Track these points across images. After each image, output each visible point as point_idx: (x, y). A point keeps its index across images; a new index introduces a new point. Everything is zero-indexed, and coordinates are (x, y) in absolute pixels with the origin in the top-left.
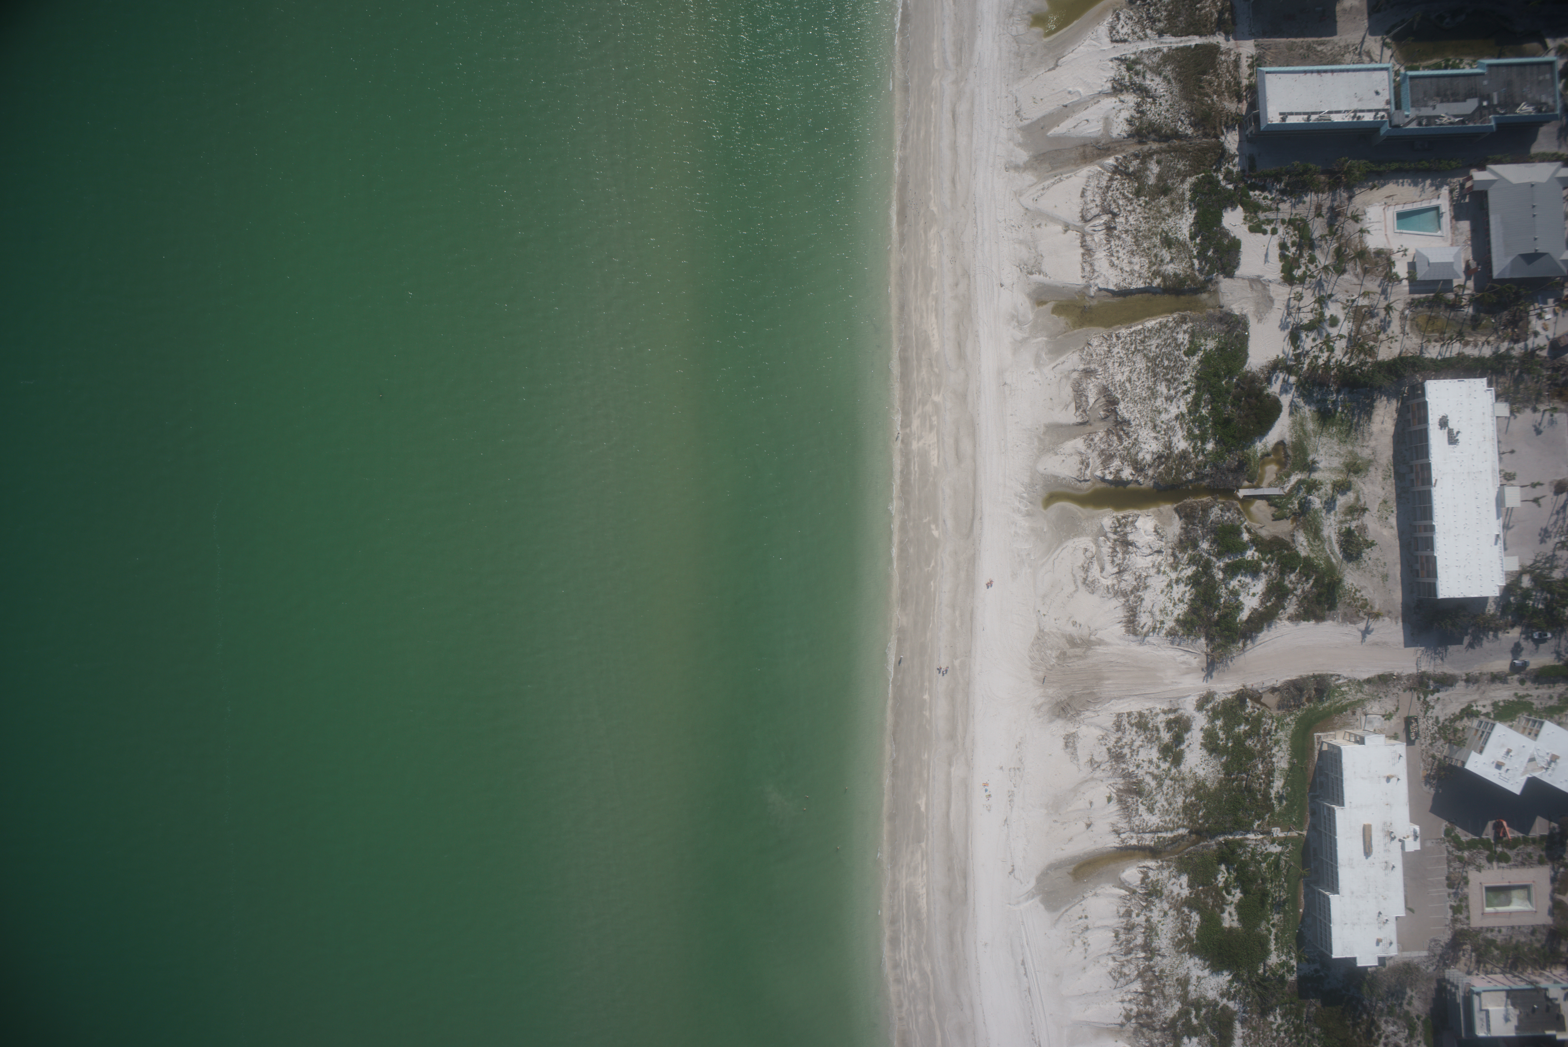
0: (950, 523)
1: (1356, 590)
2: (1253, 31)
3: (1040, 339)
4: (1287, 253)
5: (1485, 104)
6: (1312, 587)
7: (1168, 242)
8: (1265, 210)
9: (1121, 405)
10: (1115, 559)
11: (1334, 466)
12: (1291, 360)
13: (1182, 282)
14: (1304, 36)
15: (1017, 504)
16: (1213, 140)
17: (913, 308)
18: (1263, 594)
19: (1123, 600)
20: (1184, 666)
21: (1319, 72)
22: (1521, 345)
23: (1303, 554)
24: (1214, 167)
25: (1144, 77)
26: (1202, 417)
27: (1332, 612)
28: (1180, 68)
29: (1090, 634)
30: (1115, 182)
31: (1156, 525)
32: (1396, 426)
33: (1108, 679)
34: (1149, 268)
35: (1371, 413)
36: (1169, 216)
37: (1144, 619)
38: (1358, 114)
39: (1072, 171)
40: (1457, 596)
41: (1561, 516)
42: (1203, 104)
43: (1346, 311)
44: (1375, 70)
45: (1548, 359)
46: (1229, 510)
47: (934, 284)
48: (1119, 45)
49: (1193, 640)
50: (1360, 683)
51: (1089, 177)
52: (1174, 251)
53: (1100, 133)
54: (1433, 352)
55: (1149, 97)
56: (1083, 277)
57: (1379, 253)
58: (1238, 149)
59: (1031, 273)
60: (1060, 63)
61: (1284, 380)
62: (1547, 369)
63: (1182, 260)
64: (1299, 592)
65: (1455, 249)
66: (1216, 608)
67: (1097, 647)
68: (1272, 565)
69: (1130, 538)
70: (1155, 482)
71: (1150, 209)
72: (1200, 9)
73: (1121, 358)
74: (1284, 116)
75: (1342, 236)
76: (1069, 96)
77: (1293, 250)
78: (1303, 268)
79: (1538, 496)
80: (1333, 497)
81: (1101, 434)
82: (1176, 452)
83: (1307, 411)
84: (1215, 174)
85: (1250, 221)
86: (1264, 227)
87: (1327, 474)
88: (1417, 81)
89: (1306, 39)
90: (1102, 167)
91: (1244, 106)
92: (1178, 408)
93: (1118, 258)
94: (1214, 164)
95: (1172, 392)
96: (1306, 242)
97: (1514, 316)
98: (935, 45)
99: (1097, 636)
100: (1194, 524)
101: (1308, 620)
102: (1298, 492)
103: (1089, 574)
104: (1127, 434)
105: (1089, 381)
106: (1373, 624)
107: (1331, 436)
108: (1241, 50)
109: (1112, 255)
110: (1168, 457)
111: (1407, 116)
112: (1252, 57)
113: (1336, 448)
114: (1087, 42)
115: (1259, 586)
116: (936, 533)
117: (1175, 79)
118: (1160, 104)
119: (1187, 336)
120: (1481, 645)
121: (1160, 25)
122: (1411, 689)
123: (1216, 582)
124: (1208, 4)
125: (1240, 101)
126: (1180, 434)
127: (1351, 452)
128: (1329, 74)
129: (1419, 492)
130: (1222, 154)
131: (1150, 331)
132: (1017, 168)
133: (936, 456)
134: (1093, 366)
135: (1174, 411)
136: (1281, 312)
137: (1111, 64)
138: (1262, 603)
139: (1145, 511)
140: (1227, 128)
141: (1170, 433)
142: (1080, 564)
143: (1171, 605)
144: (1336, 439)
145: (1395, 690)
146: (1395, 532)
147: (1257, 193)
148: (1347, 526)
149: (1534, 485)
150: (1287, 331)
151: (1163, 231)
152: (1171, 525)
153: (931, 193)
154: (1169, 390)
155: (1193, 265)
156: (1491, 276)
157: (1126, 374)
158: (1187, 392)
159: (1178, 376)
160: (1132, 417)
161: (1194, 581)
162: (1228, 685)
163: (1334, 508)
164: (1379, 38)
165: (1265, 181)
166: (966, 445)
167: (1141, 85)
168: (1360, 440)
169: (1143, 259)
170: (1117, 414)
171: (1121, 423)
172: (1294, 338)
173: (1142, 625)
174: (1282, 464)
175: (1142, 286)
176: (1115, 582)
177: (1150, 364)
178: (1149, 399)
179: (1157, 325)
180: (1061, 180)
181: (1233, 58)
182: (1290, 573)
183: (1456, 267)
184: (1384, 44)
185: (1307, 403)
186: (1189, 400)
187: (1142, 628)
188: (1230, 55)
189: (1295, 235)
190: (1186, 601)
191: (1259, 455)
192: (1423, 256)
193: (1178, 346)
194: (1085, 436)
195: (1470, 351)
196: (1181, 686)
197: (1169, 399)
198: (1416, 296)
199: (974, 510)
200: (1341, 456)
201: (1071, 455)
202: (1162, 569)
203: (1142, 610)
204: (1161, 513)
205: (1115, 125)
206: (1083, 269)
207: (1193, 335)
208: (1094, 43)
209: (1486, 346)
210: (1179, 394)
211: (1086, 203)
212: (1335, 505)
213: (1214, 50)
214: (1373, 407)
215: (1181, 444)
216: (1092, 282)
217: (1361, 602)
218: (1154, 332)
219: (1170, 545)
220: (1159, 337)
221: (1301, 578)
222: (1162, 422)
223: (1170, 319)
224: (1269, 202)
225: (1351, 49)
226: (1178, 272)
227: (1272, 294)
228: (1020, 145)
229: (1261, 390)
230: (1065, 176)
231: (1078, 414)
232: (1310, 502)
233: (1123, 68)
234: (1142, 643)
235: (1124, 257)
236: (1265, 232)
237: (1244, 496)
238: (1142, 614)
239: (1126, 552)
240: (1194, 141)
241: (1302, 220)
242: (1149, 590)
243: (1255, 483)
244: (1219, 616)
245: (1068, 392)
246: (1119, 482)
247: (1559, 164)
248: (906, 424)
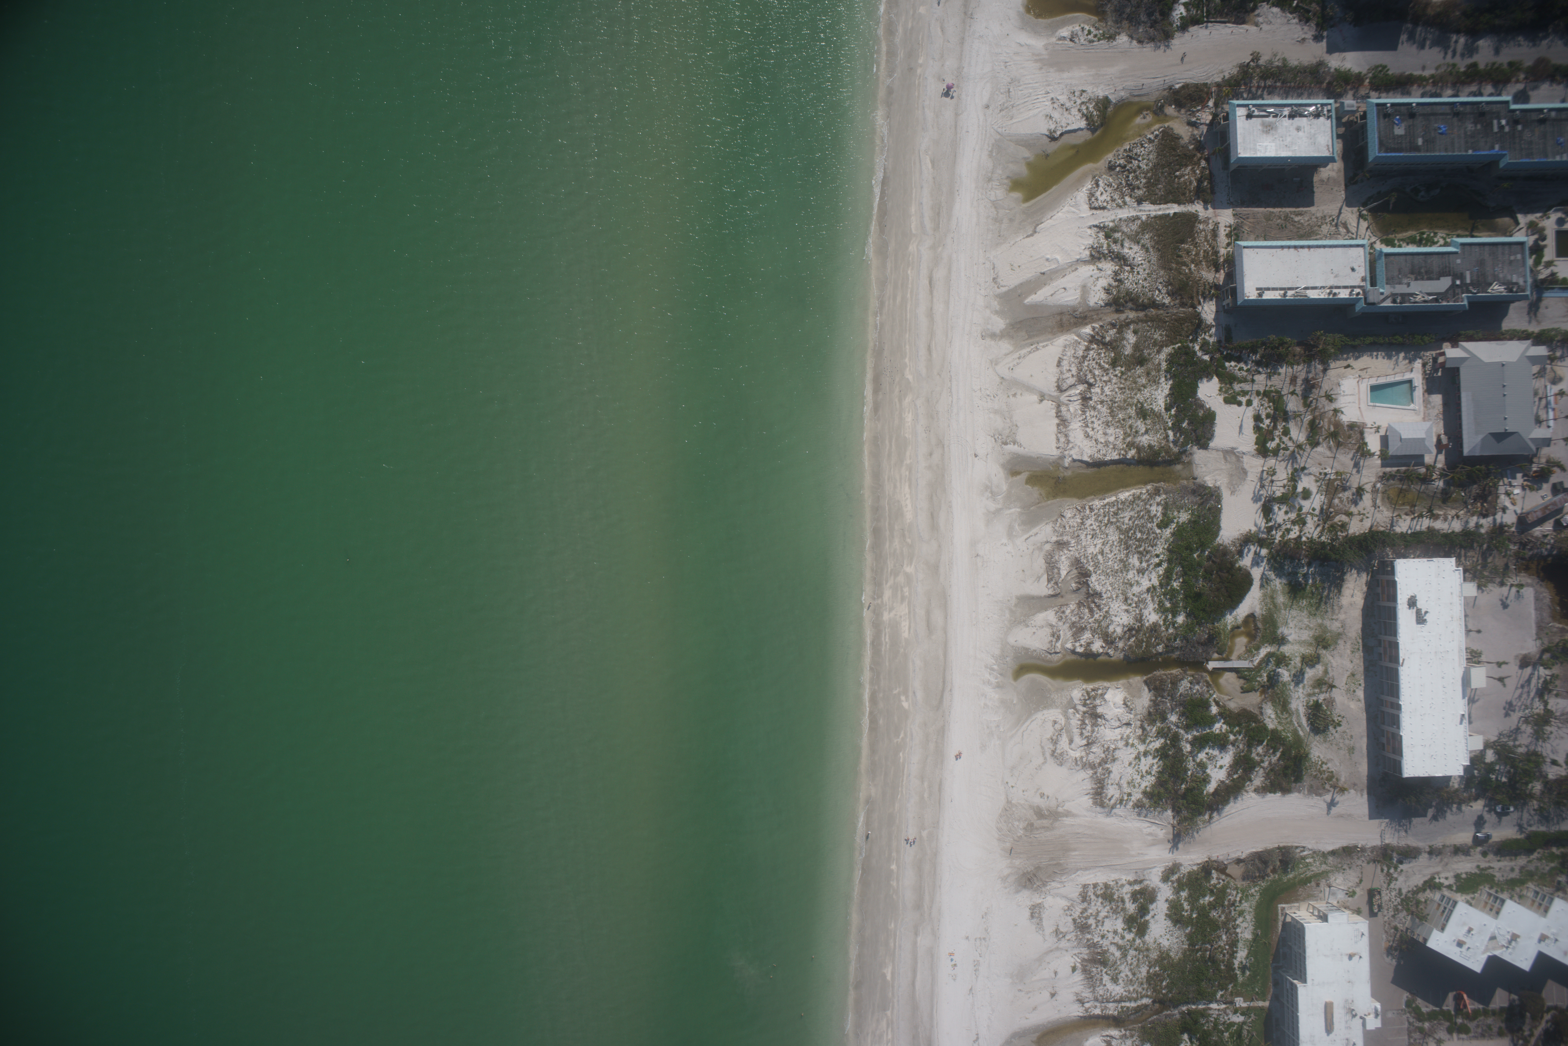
0: (920, 695)
1: (1323, 763)
2: (1232, 200)
3: (1013, 510)
4: (1261, 425)
5: (1458, 282)
6: (1278, 760)
7: (1143, 413)
8: (1240, 382)
9: (1093, 578)
10: (1084, 731)
11: (1303, 639)
12: (1263, 532)
13: (1157, 454)
14: (1281, 206)
15: (987, 676)
16: (1190, 309)
17: (886, 478)
18: (1230, 766)
19: (1090, 772)
20: (1150, 838)
21: (1295, 247)
22: (1490, 519)
23: (1271, 726)
24: (1191, 338)
25: (1122, 245)
26: (1173, 590)
27: (1298, 784)
28: (1159, 236)
29: (1058, 806)
30: (1092, 352)
31: (1125, 698)
32: (1366, 599)
33: (1075, 850)
34: (1124, 439)
35: (1341, 586)
36: (1144, 386)
37: (1112, 791)
38: (1335, 291)
39: (1049, 340)
40: (1422, 775)
41: (1526, 689)
42: (1180, 273)
43: (1319, 484)
44: (1351, 246)
45: (1516, 534)
46: (1198, 683)
47: (908, 453)
48: (1098, 212)
49: (1159, 812)
50: (1324, 855)
51: (1065, 347)
52: (1148, 422)
53: (1077, 301)
54: (1404, 526)
55: (1127, 266)
56: (1058, 448)
57: (1352, 426)
58: (1214, 320)
59: (1006, 443)
60: (1038, 229)
61: (1255, 552)
62: (1515, 543)
63: (1157, 432)
64: (1266, 764)
65: (1428, 424)
66: (1183, 781)
67: (1065, 819)
68: (1240, 738)
69: (1100, 710)
70: (1125, 655)
71: (1126, 380)
72: (1179, 177)
73: (1093, 530)
74: (1261, 291)
75: (1316, 408)
76: (1047, 264)
77: (1267, 422)
78: (1277, 440)
79: (1503, 675)
80: (1302, 669)
81: (1073, 606)
82: (1147, 625)
83: (1278, 584)
84: (1191, 345)
85: (1226, 392)
86: (1240, 398)
87: (1296, 647)
88: (1392, 258)
89: (1284, 209)
90: (1079, 336)
91: (1221, 276)
92: (1150, 580)
93: (1093, 429)
94: (1191, 334)
95: (1144, 565)
96: (1280, 414)
97: (1484, 490)
98: (913, 210)
99: (1065, 808)
100: (1163, 697)
101: (1275, 792)
102: (1267, 664)
103: (1058, 746)
104: (1098, 607)
105: (1061, 553)
106: (1338, 798)
107: (1301, 609)
108: (1219, 219)
109: (1087, 426)
110: (1138, 630)
111: (1382, 294)
112: (1230, 226)
113: (1306, 621)
114: (1066, 209)
115: (1227, 759)
116: (905, 705)
117: (1153, 247)
118: (1138, 273)
119: (1160, 508)
120: (1445, 817)
121: (1139, 193)
122: (1374, 861)
123: (1183, 755)
124: (1187, 172)
125: (1217, 271)
126: (1151, 606)
127: (1320, 625)
128: (1306, 250)
129: (1387, 667)
130: (1199, 325)
131: (1123, 503)
132: (993, 336)
133: (907, 627)
134: (1065, 538)
135: (1146, 584)
136: (1254, 484)
137: (1089, 231)
138: (1229, 775)
139: (1115, 683)
140: (1204, 298)
141: (1142, 606)
142: (1049, 736)
143: (1139, 777)
144: (1305, 612)
145: (1359, 862)
146: (1362, 705)
147: (1233, 364)
148: (1315, 698)
149: (1499, 664)
150: (1260, 504)
151: (1139, 402)
152: (1140, 697)
153: (907, 360)
154: (1141, 563)
155: (1167, 436)
156: (1462, 452)
157: (1099, 546)
158: (1159, 565)
159: (1150, 548)
160: (1104, 590)
161: (1162, 753)
162: (1193, 857)
163: (1302, 681)
164: (1355, 209)
165: (1241, 352)
166: (937, 617)
167: (1119, 253)
168: (1330, 613)
169: (1117, 430)
170: (1088, 586)
171: (1092, 595)
172: (1267, 511)
173: (1109, 797)
174: (1252, 636)
175: (1117, 457)
176: (1083, 754)
177: (1122, 537)
178: (1122, 572)
179: (1131, 497)
180: (1037, 349)
181: (1211, 227)
182: (1258, 745)
183: (1427, 443)
184: (1361, 216)
185: (1279, 575)
186: (1161, 572)
187: (1110, 800)
188: (1208, 224)
189: (1269, 407)
190: (1153, 773)
191: (1229, 627)
192: (1396, 431)
193: (1151, 519)
194: (1056, 608)
195: (1439, 525)
196: (1147, 858)
197: (1141, 571)
198: (1388, 469)
199: (944, 682)
200: (1311, 629)
201: (1043, 627)
202: (1130, 741)
203: (1110, 782)
204: (1131, 685)
205: (1092, 293)
206: (1058, 440)
207: (1166, 507)
208: (1073, 209)
209: (1455, 519)
210: (1151, 567)
211: (1062, 373)
212: (1303, 678)
213: (1192, 219)
214: (1343, 580)
215: (1152, 617)
216: (1066, 453)
217: (1327, 774)
218: (1127, 504)
219: (1139, 717)
220: (1133, 509)
221: (1268, 750)
222: (1134, 595)
223: (1143, 491)
224: (1245, 374)
225: (1328, 220)
226: (1153, 443)
227: (1246, 466)
228: (996, 312)
229: (1232, 564)
230: (1041, 344)
231: (1050, 586)
232: (1278, 675)
233: (1101, 235)
234: (1109, 814)
235: (1099, 428)
236: (1240, 404)
237: (1214, 668)
238: (1109, 786)
239: (1095, 725)
240: (1171, 310)
241: (1277, 392)
242: (1117, 763)
243: (1224, 656)
244: (1187, 789)
245: (1040, 564)
246: (1089, 655)
247: (1529, 342)
248: (878, 594)
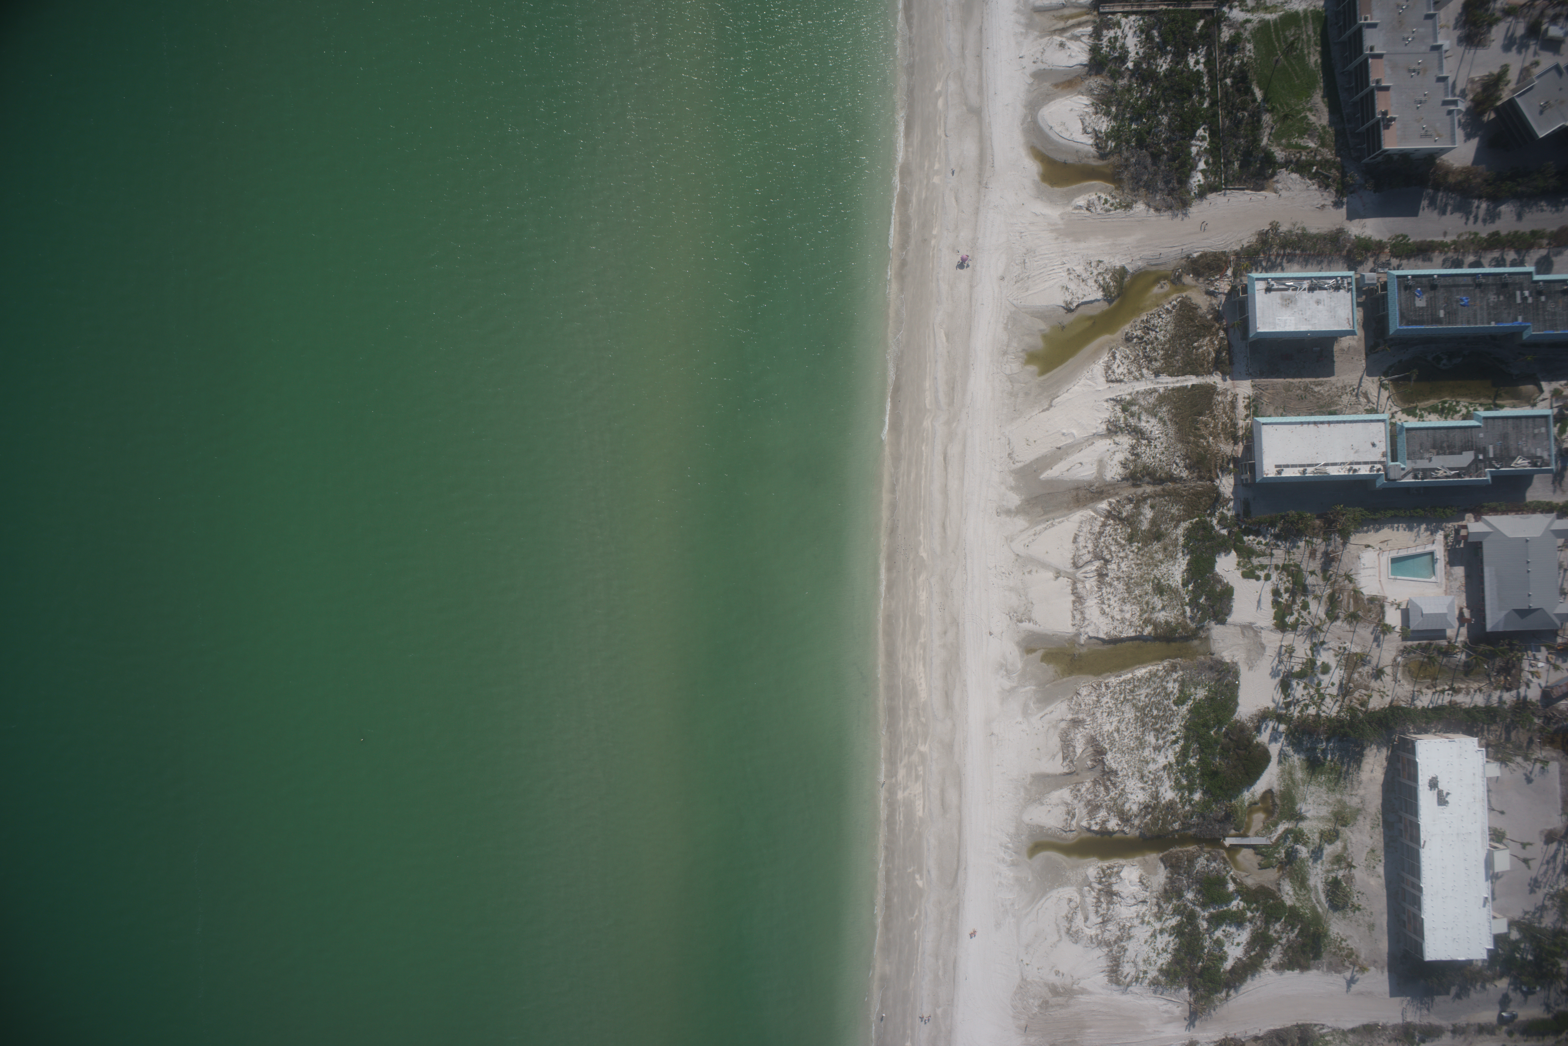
0: (934, 873)
1: (1342, 940)
2: (1250, 371)
3: (1028, 688)
4: (1280, 600)
5: (1481, 457)
6: (1297, 937)
7: (1160, 589)
8: (1259, 556)
9: (1109, 756)
10: (1099, 909)
11: (1322, 815)
12: (1281, 708)
13: (1173, 629)
14: (1301, 376)
15: (1002, 854)
16: (1208, 483)
17: (900, 656)
18: (1248, 943)
19: (1106, 950)
20: (1166, 1015)
21: (1315, 423)
22: (1514, 692)
23: (1289, 903)
24: (1208, 512)
25: (1139, 419)
26: (1190, 767)
27: (1317, 961)
28: (1176, 409)
29: (1073, 983)
30: (1108, 528)
31: (1141, 876)
32: (1386, 774)
33: (1090, 1027)
34: (1140, 616)
35: (1361, 762)
36: (1161, 562)
37: (1128, 969)
38: (1355, 467)
39: (1064, 516)
40: (1443, 959)
41: (1551, 866)
42: (1198, 446)
43: (1338, 658)
44: (1371, 421)
45: (1540, 708)
46: (1215, 861)
47: (922, 632)
48: (1115, 385)
49: (1175, 990)
50: (1344, 1033)
51: (1081, 523)
52: (1165, 598)
53: (1093, 476)
54: (1425, 701)
55: (1144, 439)
56: (1074, 625)
57: (1372, 600)
58: (1233, 493)
59: (1021, 621)
60: (1054, 403)
61: (1273, 728)
62: (1539, 717)
63: (1174, 608)
64: (1284, 941)
65: (1449, 598)
66: (1200, 958)
67: (1080, 996)
68: (1257, 915)
69: (1115, 888)
70: (1141, 832)
71: (1142, 555)
72: (1197, 348)
73: (1109, 707)
74: (1280, 468)
75: (1335, 581)
76: (1063, 438)
77: (1286, 596)
78: (1296, 615)
79: (1528, 856)
80: (1320, 846)
81: (1088, 784)
82: (1163, 802)
83: (1296, 759)
84: (1209, 519)
85: (1244, 566)
86: (1258, 573)
87: (1315, 823)
88: (1413, 432)
89: (1304, 380)
90: (1095, 511)
91: (1240, 449)
92: (1166, 757)
93: (1109, 606)
94: (1208, 509)
95: (1161, 742)
96: (1299, 588)
97: (1507, 663)
98: (929, 385)
99: (1080, 985)
100: (1179, 874)
101: (1293, 970)
102: (1285, 841)
103: (1073, 924)
104: (1114, 784)
105: (1077, 731)
106: (1358, 976)
107: (1320, 785)
108: (1238, 390)
109: (1103, 603)
110: (1154, 808)
111: (1403, 469)
112: (1249, 398)
113: (1324, 797)
114: (1082, 382)
115: (1244, 936)
116: (920, 883)
117: (1171, 420)
118: (1155, 447)
119: (1177, 685)
120: (1468, 995)
121: (1157, 364)
122: (1396, 1040)
123: (1199, 933)
124: (1205, 343)
125: (1236, 443)
126: (1167, 784)
127: (1339, 801)
128: (1326, 425)
129: (1408, 846)
130: (1217, 499)
131: (1139, 680)
132: (1008, 512)
133: (921, 806)
134: (1081, 716)
135: (1162, 761)
136: (1272, 658)
137: (1106, 404)
138: (1246, 952)
139: (1130, 860)
140: (1222, 472)
141: (1158, 783)
142: (1064, 914)
143: (1155, 955)
144: (1324, 788)
145: (1380, 1041)
146: (1382, 881)
147: (1251, 537)
148: (1334, 875)
149: (1524, 845)
150: (1278, 679)
151: (1155, 577)
152: (1156, 874)
153: (921, 537)
154: (1157, 740)
155: (1184, 612)
156: (1485, 627)
157: (1115, 724)
158: (1175, 742)
159: (1167, 725)
160: (1120, 768)
161: (1178, 931)
162: (1210, 1034)
163: (1320, 857)
164: (1376, 379)
165: (1259, 526)
166: (952, 796)
167: (1136, 427)
168: (1349, 789)
169: (1134, 607)
170: (1104, 764)
171: (1108, 773)
172: (1285, 686)
173: (1125, 974)
174: (1269, 812)
175: (1133, 634)
176: (1099, 931)
177: (1138, 714)
178: (1138, 749)
179: (1147, 675)
180: (1053, 525)
181: (1229, 398)
182: (1276, 922)
183: (1448, 618)
184: (1382, 385)
185: (1297, 751)
186: (1177, 750)
187: (1125, 977)
188: (1227, 395)
189: (1288, 581)
190: (1169, 950)
191: (1246, 804)
192: (1417, 606)
193: (1168, 695)
194: (1071, 787)
195: (1461, 699)
196: (1163, 1035)
197: (1157, 749)
198: (1409, 643)
199: (958, 861)
200: (1330, 804)
201: (1058, 805)
202: (1146, 919)
203: (1125, 960)
204: (1147, 862)
205: (1109, 468)
206: (1074, 617)
207: (1183, 684)
208: (1090, 382)
209: (1478, 693)
210: (1168, 744)
211: (1078, 549)
212: (1322, 854)
213: (1210, 390)
214: (1362, 755)
215: (1168, 794)
216: (1082, 630)
217: (1346, 951)
218: (1143, 681)
219: (1155, 894)
220: (1149, 687)
221: (1286, 927)
222: (1150, 772)
223: (1159, 667)
224: (1263, 547)
225: (1348, 390)
226: (1169, 619)
227: (1264, 641)
228: (1012, 488)
229: (1250, 741)
230: (1057, 520)
231: (1065, 764)
232: (1296, 851)
233: (1118, 408)
234: (1124, 992)
235: (1115, 605)
236: (1258, 578)
237: (1231, 845)
238: (1125, 964)
239: (1110, 902)
240: (1189, 484)
241: (1296, 565)
242: (1133, 940)
243: (1242, 832)
244: (1204, 968)
245: (1055, 742)
246: (1104, 833)
247: (1554, 515)
248: (892, 773)
